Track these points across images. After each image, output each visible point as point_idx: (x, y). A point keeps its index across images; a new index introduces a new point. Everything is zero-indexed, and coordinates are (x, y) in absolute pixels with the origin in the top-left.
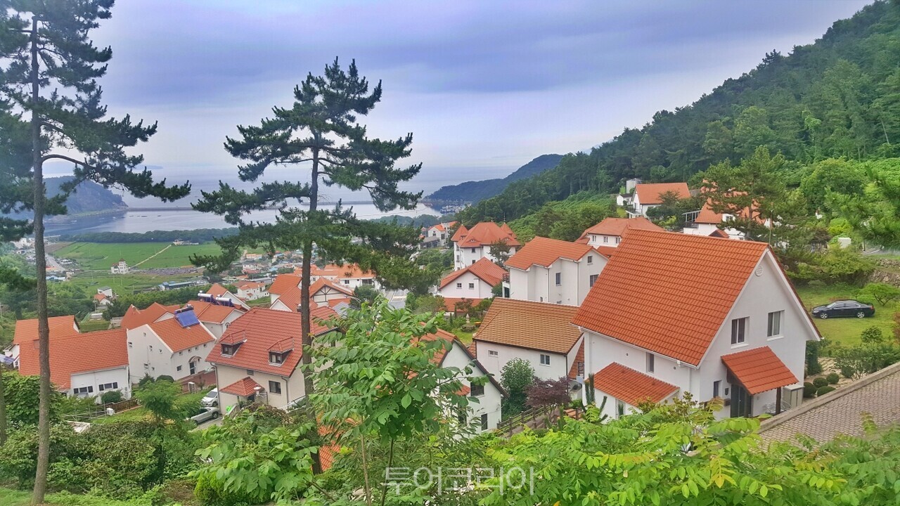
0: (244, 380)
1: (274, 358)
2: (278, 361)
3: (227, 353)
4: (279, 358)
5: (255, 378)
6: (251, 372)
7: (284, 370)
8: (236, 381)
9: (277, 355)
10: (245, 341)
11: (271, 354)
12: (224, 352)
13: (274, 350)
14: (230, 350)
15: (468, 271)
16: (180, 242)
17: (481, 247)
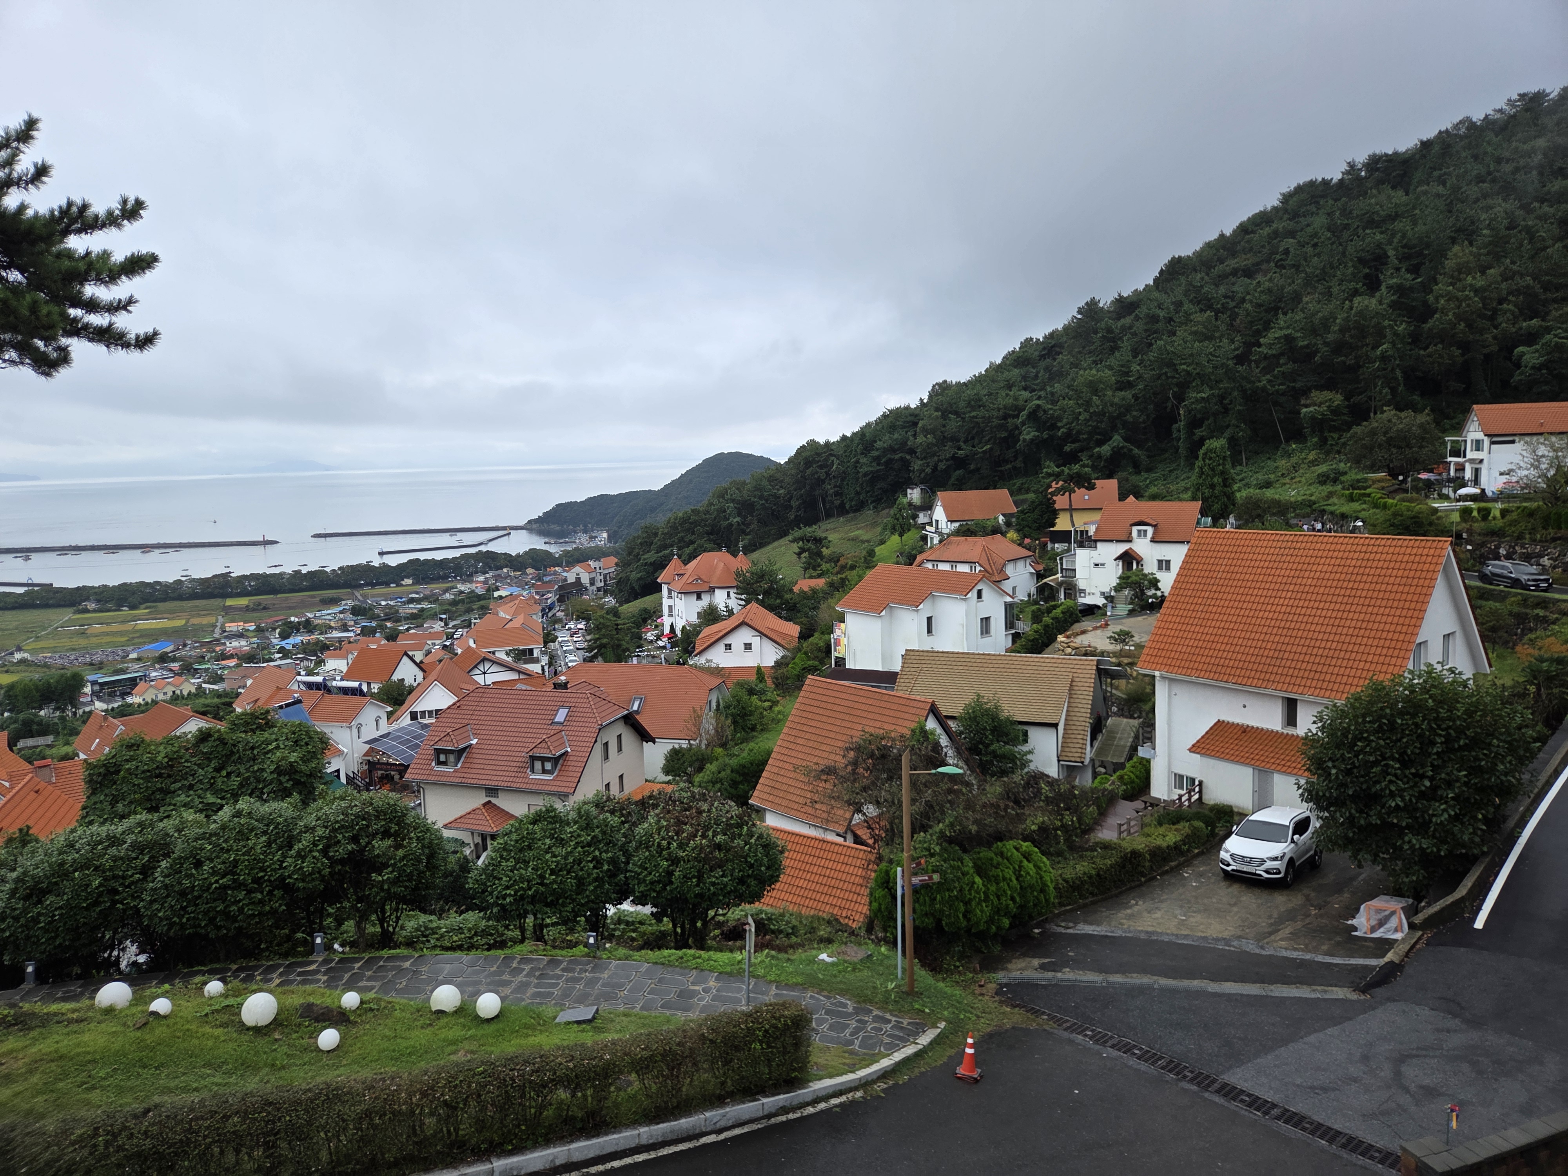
0: (484, 805)
1: (538, 765)
2: (544, 771)
3: (444, 763)
4: (548, 766)
5: (503, 802)
6: (492, 791)
7: (558, 783)
8: (469, 810)
9: (543, 760)
10: (474, 741)
11: (533, 759)
12: (439, 763)
13: (537, 753)
14: (452, 758)
15: (743, 624)
16: (92, 606)
17: (711, 590)
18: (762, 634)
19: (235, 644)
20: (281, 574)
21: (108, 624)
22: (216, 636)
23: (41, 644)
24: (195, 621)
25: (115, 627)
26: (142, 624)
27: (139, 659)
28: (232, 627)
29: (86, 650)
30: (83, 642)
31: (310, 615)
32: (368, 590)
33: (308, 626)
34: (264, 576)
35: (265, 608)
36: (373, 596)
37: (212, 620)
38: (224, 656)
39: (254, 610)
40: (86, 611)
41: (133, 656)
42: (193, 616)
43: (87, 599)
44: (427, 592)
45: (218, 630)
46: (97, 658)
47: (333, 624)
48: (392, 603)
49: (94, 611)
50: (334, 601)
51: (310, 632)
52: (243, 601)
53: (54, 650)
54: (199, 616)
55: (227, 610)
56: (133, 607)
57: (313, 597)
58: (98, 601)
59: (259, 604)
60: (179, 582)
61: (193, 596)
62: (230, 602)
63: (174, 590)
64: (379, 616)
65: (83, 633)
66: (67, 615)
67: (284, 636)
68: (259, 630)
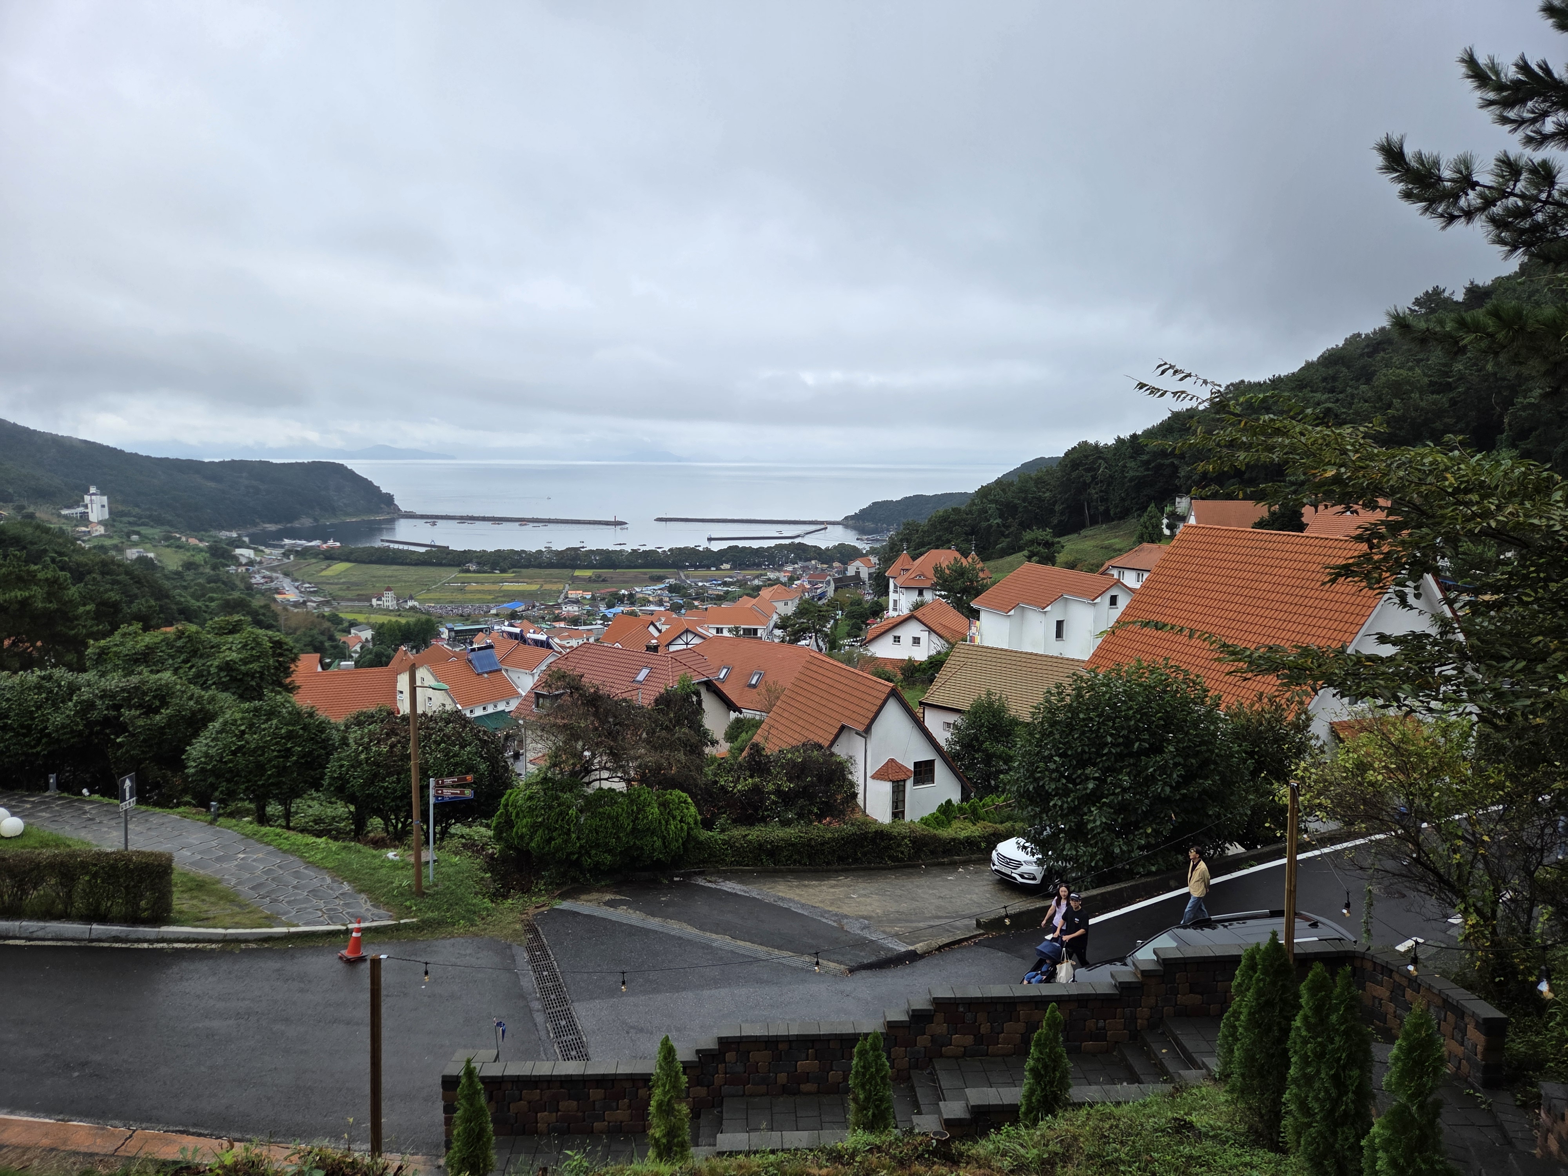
14: (547, 703)
15: (914, 617)
16: (473, 567)
18: (931, 630)
19: (570, 608)
20: (621, 551)
21: (482, 583)
22: (560, 601)
23: (431, 596)
24: (547, 587)
25: (487, 587)
26: (507, 586)
27: (497, 615)
28: (573, 595)
29: (462, 604)
30: (459, 596)
31: (637, 589)
32: (691, 571)
33: (631, 599)
34: (607, 552)
35: (604, 580)
36: (694, 577)
37: (561, 587)
38: (557, 619)
39: (595, 581)
40: (468, 571)
41: (493, 611)
42: (546, 582)
43: (470, 561)
44: (740, 577)
45: (562, 596)
46: (467, 611)
47: (651, 599)
48: (707, 584)
49: (474, 572)
50: (659, 579)
51: (632, 604)
52: (588, 573)
53: (437, 601)
54: (551, 582)
55: (574, 579)
56: (503, 571)
57: (645, 574)
58: (479, 564)
59: (600, 577)
60: (540, 552)
61: (550, 565)
62: (578, 573)
63: (536, 558)
64: (690, 595)
65: (461, 590)
66: (453, 573)
67: (610, 606)
68: (593, 598)
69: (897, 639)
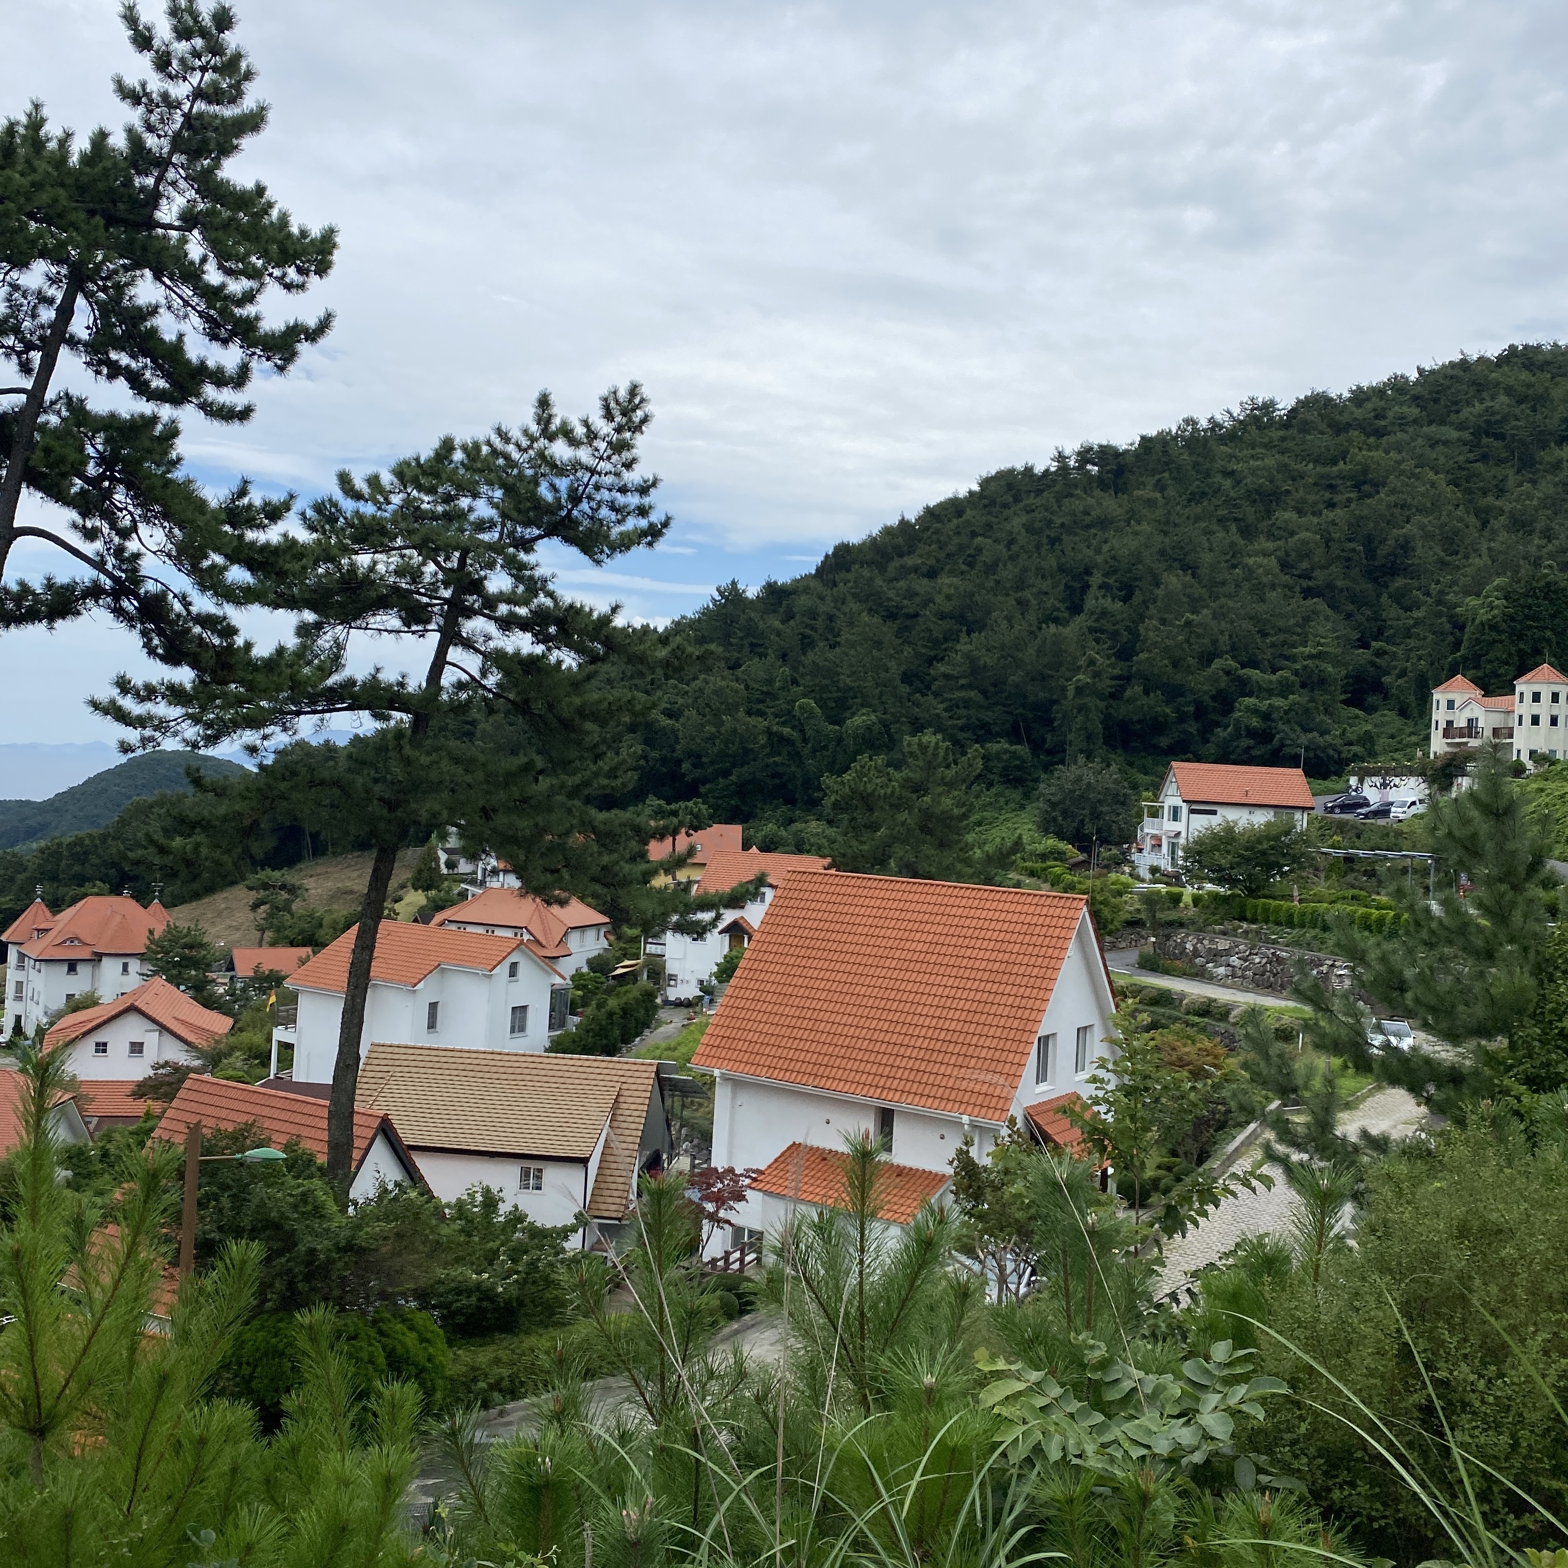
15: (132, 1009)
17: (97, 958)
18: (163, 1028)
69: (102, 1048)
